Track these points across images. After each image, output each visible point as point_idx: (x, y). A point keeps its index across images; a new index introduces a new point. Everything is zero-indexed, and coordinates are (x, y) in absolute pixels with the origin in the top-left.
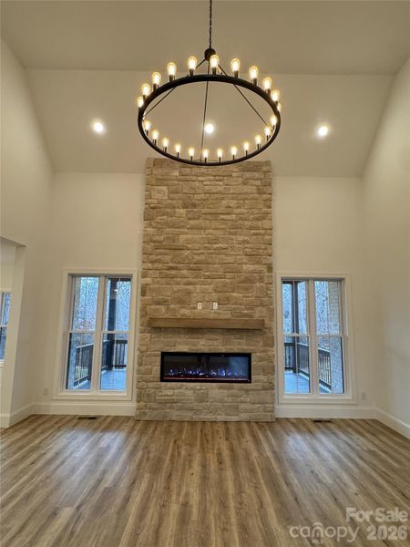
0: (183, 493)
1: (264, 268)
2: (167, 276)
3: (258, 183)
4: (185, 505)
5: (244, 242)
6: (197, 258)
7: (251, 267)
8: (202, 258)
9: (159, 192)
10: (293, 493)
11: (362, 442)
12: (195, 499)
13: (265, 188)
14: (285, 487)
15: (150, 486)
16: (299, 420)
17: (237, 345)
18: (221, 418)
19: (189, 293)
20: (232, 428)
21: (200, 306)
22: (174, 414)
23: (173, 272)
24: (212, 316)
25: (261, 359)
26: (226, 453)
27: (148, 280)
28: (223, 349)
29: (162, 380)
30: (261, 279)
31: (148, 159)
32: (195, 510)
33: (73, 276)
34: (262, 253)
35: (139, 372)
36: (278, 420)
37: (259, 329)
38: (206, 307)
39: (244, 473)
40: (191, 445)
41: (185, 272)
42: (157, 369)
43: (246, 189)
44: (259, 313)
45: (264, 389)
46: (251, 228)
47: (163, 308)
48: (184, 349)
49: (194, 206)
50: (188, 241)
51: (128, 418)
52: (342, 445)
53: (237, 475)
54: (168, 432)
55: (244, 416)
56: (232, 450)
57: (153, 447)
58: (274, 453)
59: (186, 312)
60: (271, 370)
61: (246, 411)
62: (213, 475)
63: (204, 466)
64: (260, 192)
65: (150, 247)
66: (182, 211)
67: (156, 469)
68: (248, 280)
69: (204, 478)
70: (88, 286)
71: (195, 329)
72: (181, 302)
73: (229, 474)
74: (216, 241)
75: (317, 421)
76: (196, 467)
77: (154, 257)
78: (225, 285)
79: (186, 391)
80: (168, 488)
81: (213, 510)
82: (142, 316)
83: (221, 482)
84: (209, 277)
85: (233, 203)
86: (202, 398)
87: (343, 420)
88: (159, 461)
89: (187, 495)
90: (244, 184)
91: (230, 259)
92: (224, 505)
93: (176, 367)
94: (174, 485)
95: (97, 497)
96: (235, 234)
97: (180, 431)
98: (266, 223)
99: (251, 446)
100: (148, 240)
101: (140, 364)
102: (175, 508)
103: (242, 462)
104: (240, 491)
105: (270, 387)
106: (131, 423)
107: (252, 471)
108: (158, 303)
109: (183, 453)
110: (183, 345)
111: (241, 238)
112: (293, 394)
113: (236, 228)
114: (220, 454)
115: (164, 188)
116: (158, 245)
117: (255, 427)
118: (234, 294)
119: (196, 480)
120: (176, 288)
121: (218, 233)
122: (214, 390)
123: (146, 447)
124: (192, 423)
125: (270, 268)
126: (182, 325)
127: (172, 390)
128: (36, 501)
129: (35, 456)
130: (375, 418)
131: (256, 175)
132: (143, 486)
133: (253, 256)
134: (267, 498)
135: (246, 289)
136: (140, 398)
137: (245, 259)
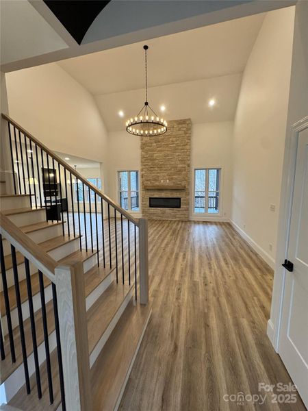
1: (187, 166)
2: (150, 171)
3: (184, 129)
5: (179, 155)
6: (161, 163)
7: (181, 166)
8: (163, 163)
13: (189, 129)
16: (198, 221)
17: (175, 195)
18: (170, 219)
19: (158, 177)
20: (173, 222)
21: (162, 181)
22: (155, 218)
23: (152, 169)
24: (166, 185)
25: (184, 200)
26: (166, 226)
27: (144, 172)
28: (170, 197)
29: (150, 207)
30: (185, 170)
33: (119, 172)
34: (186, 160)
35: (142, 204)
36: (189, 221)
37: (183, 189)
38: (165, 181)
39: (168, 229)
40: (156, 224)
41: (156, 169)
42: (148, 203)
43: (180, 132)
44: (184, 183)
45: (185, 210)
46: (182, 149)
47: (149, 182)
48: (157, 196)
49: (159, 142)
50: (157, 156)
53: (166, 229)
55: (178, 219)
56: (168, 226)
58: (181, 226)
59: (157, 183)
60: (188, 204)
61: (178, 217)
63: (157, 228)
64: (186, 133)
65: (143, 160)
66: (155, 144)
68: (180, 171)
70: (124, 175)
71: (160, 189)
72: (155, 180)
73: (164, 229)
74: (168, 156)
77: (145, 164)
78: (171, 173)
79: (159, 210)
82: (143, 186)
84: (165, 170)
85: (174, 139)
86: (163, 213)
90: (179, 130)
91: (173, 163)
93: (154, 203)
96: (175, 152)
98: (188, 147)
100: (143, 157)
101: (143, 202)
105: (187, 210)
108: (147, 181)
110: (156, 195)
111: (177, 154)
112: (198, 211)
113: (175, 149)
116: (146, 159)
117: (180, 222)
118: (175, 176)
120: (153, 175)
121: (169, 152)
122: (167, 210)
125: (189, 166)
126: (156, 188)
127: (153, 210)
131: (184, 125)
133: (182, 161)
135: (179, 174)
136: (143, 212)
137: (179, 162)
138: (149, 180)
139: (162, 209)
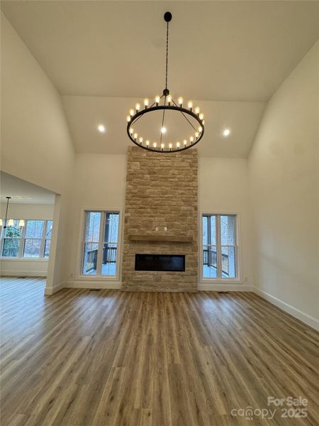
0: (149, 329)
1: (193, 209)
2: (139, 212)
3: (190, 161)
4: (150, 335)
5: (182, 194)
6: (156, 202)
7: (186, 208)
8: (159, 202)
9: (135, 165)
10: (207, 330)
11: (245, 304)
12: (155, 333)
13: (194, 164)
14: (203, 327)
15: (131, 326)
16: (211, 292)
17: (177, 251)
18: (168, 290)
19: (151, 222)
20: (174, 296)
21: (157, 229)
22: (143, 288)
23: (142, 210)
24: (164, 235)
25: (190, 259)
26: (171, 309)
27: (129, 214)
28: (170, 253)
29: (136, 269)
30: (191, 214)
31: (129, 147)
32: (155, 338)
34: (191, 199)
35: (123, 265)
36: (199, 292)
37: (190, 242)
38: (161, 229)
39: (181, 319)
40: (152, 305)
41: (149, 210)
42: (133, 263)
43: (184, 164)
44: (189, 233)
45: (192, 275)
46: (186, 186)
47: (136, 230)
48: (148, 252)
49: (154, 173)
50: (151, 193)
51: (117, 290)
52: (234, 305)
53: (177, 320)
54: (139, 298)
55: (181, 290)
56: (174, 307)
57: (131, 306)
58: (197, 309)
59: (149, 232)
60: (196, 264)
61: (182, 287)
62: (164, 320)
63: (159, 316)
64: (191, 166)
65: (129, 196)
66: (148, 176)
67: (134, 317)
68: (184, 215)
69: (160, 322)
70: (96, 218)
71: (154, 241)
72: (147, 227)
73: (173, 320)
74: (166, 193)
75: (220, 293)
76: (155, 316)
77: (132, 202)
78: (171, 217)
79: (149, 276)
80: (140, 327)
81: (165, 338)
82: (125, 234)
83: (169, 324)
84: (162, 213)
85: (176, 172)
86: (158, 280)
87: (235, 292)
88: (135, 314)
89: (151, 330)
90: (183, 161)
91: (174, 203)
92: (170, 335)
93: (143, 263)
94: (143, 325)
95: (102, 332)
96: (177, 189)
97: (146, 298)
98: (194, 184)
99: (185, 305)
100: (129, 192)
101: (124, 261)
102: (144, 337)
103: (180, 313)
104: (179, 329)
105: (195, 274)
106: (119, 293)
107: (186, 318)
108: (134, 227)
109: (148, 309)
110: (147, 250)
111: (180, 192)
112: (208, 278)
113: (177, 186)
114: (168, 309)
115: (138, 163)
116: (134, 195)
117: (187, 296)
118: (176, 223)
119: (155, 323)
120: (144, 219)
121: (167, 188)
122: (164, 275)
123: (128, 306)
124: (153, 293)
125: (196, 209)
126: (147, 239)
127: (141, 275)
128: (69, 333)
129: (67, 310)
130: (252, 291)
131: (189, 157)
132: (127, 325)
133: (187, 202)
134: (194, 332)
135: (183, 220)
136: (124, 279)
137: (182, 203)
138: (137, 227)
139: (156, 272)
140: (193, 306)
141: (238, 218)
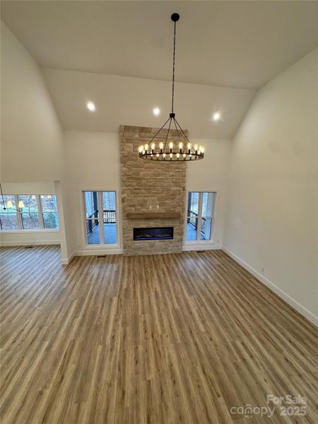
1: (181, 189)
2: (135, 193)
4: (156, 292)
5: (173, 175)
6: (149, 184)
7: (175, 188)
8: (151, 184)
9: (128, 147)
10: (192, 284)
11: (216, 262)
12: (159, 290)
14: (189, 282)
15: (141, 287)
16: (191, 251)
17: (167, 224)
18: (160, 253)
19: (145, 201)
20: (166, 258)
21: (151, 207)
22: (141, 253)
23: (138, 191)
24: (157, 212)
25: (178, 229)
26: (165, 270)
27: (125, 195)
28: (161, 226)
29: (134, 240)
30: (180, 194)
31: (121, 126)
32: (160, 293)
33: (84, 192)
34: (180, 181)
35: (124, 237)
36: (183, 252)
37: (177, 217)
38: (153, 207)
39: (174, 278)
40: (151, 267)
41: (143, 191)
42: (132, 235)
44: (177, 210)
45: (178, 241)
46: (176, 168)
47: (133, 208)
48: (144, 226)
50: (145, 175)
51: (120, 255)
52: (208, 263)
53: (171, 280)
54: (139, 262)
55: (170, 252)
56: (167, 268)
57: (136, 269)
58: (183, 268)
59: (144, 210)
60: (182, 234)
61: (170, 250)
62: (163, 280)
63: (159, 276)
65: (125, 178)
67: (141, 279)
68: (173, 195)
69: (160, 281)
71: (148, 218)
72: (142, 205)
73: (168, 279)
74: (159, 175)
75: (199, 252)
76: (156, 277)
77: (127, 183)
78: (163, 197)
79: (145, 244)
80: (148, 286)
81: (166, 293)
82: (123, 213)
83: (166, 282)
84: (155, 193)
86: (152, 246)
87: (209, 250)
88: (141, 275)
89: (155, 288)
91: (165, 185)
92: (169, 290)
93: (139, 234)
94: (150, 285)
95: (123, 292)
96: (168, 171)
97: (145, 261)
98: (183, 166)
99: (174, 265)
100: (124, 174)
101: (124, 234)
102: (153, 293)
103: (172, 273)
104: (174, 285)
105: (181, 240)
106: (122, 258)
107: (177, 277)
108: (130, 206)
109: (149, 271)
111: (171, 173)
112: (190, 242)
114: (163, 270)
115: (131, 145)
116: (129, 178)
117: (174, 256)
118: (167, 201)
119: (157, 282)
120: (139, 198)
121: (160, 170)
122: (157, 243)
123: (133, 270)
124: (149, 256)
125: (184, 189)
126: (143, 217)
127: (139, 243)
128: (102, 296)
130: (220, 248)
132: (139, 286)
133: (177, 183)
134: (183, 287)
135: (173, 199)
136: (124, 248)
137: (172, 184)
138: (133, 206)
139: (150, 241)
140: (180, 265)
141: (217, 195)
